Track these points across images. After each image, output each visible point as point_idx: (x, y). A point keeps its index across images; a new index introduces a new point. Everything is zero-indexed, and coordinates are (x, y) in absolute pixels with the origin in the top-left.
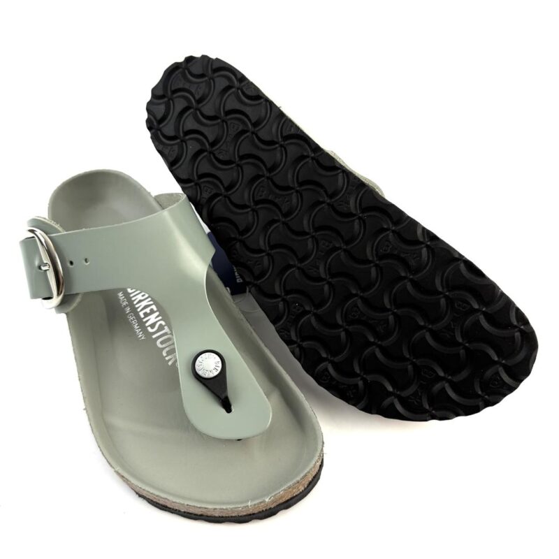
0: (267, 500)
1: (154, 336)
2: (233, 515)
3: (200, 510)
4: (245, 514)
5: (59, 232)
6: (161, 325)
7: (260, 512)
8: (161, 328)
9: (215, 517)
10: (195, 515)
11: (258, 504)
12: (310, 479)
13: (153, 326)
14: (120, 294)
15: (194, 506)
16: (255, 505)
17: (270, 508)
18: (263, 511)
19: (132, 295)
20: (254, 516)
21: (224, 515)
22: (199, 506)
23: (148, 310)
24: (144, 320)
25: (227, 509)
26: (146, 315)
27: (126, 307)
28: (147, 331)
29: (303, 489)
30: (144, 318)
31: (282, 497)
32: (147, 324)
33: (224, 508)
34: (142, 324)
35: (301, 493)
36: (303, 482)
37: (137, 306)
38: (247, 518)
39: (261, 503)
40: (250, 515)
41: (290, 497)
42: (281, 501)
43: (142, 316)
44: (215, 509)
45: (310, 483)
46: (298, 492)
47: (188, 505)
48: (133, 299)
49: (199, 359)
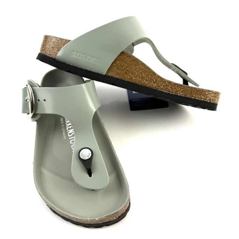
0: (97, 219)
1: (70, 139)
2: (82, 222)
3: (68, 217)
4: (87, 223)
5: (37, 87)
6: (74, 134)
7: (94, 224)
8: (73, 136)
9: (74, 221)
10: (66, 218)
11: (92, 220)
12: (120, 215)
13: (70, 134)
14: (62, 119)
15: (65, 214)
16: (91, 220)
17: (99, 224)
18: (95, 224)
19: (66, 120)
20: (92, 225)
21: (78, 221)
22: (67, 214)
23: (70, 127)
24: (68, 131)
25: (78, 219)
26: (69, 129)
27: (62, 124)
28: (68, 135)
29: (116, 219)
30: (68, 130)
31: (104, 220)
32: (68, 133)
33: (78, 218)
34: (66, 132)
35: (114, 220)
36: (116, 215)
37: (67, 125)
38: (88, 225)
39: (94, 220)
40: (89, 224)
41: (108, 221)
42: (104, 221)
43: (67, 129)
44: (73, 217)
45: (120, 217)
46: (113, 220)
47: (62, 213)
48: (66, 122)
49: (82, 151)
